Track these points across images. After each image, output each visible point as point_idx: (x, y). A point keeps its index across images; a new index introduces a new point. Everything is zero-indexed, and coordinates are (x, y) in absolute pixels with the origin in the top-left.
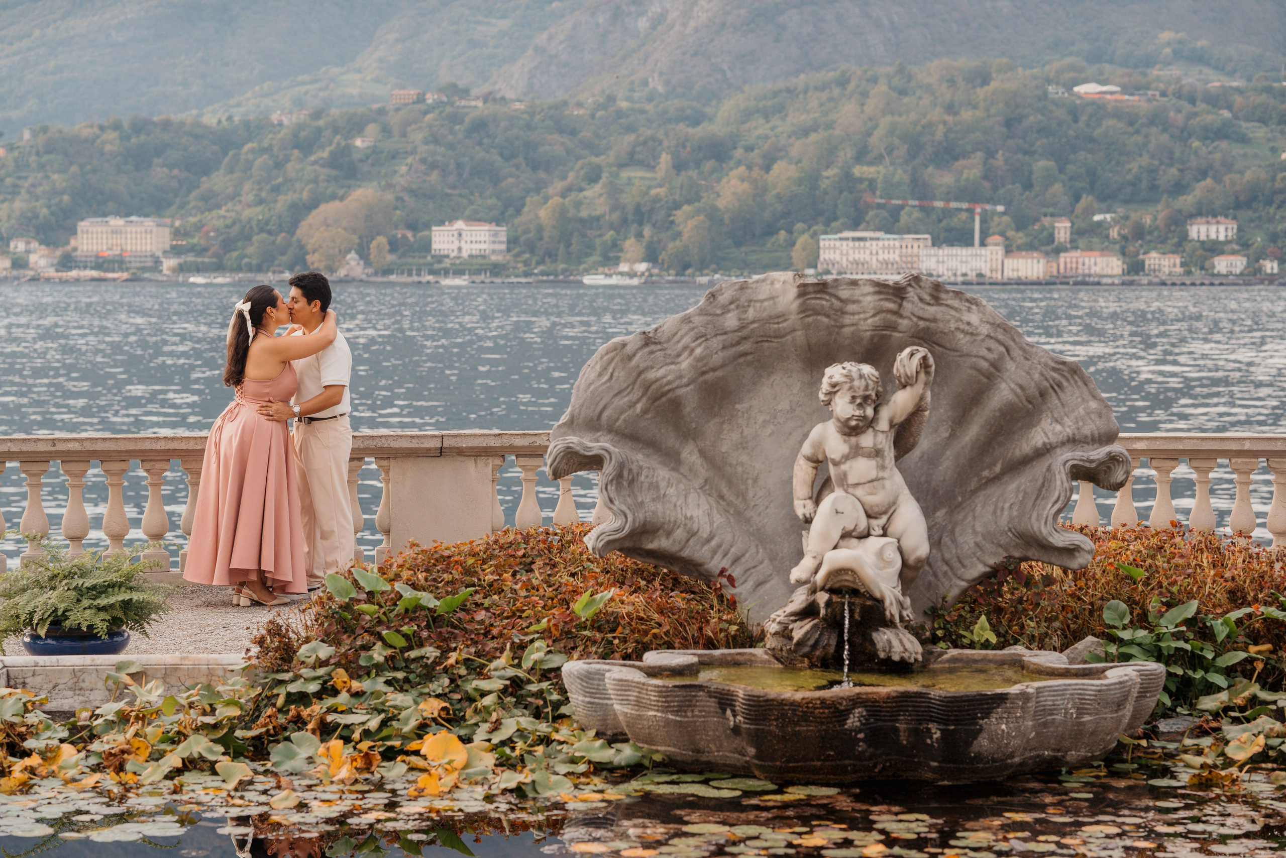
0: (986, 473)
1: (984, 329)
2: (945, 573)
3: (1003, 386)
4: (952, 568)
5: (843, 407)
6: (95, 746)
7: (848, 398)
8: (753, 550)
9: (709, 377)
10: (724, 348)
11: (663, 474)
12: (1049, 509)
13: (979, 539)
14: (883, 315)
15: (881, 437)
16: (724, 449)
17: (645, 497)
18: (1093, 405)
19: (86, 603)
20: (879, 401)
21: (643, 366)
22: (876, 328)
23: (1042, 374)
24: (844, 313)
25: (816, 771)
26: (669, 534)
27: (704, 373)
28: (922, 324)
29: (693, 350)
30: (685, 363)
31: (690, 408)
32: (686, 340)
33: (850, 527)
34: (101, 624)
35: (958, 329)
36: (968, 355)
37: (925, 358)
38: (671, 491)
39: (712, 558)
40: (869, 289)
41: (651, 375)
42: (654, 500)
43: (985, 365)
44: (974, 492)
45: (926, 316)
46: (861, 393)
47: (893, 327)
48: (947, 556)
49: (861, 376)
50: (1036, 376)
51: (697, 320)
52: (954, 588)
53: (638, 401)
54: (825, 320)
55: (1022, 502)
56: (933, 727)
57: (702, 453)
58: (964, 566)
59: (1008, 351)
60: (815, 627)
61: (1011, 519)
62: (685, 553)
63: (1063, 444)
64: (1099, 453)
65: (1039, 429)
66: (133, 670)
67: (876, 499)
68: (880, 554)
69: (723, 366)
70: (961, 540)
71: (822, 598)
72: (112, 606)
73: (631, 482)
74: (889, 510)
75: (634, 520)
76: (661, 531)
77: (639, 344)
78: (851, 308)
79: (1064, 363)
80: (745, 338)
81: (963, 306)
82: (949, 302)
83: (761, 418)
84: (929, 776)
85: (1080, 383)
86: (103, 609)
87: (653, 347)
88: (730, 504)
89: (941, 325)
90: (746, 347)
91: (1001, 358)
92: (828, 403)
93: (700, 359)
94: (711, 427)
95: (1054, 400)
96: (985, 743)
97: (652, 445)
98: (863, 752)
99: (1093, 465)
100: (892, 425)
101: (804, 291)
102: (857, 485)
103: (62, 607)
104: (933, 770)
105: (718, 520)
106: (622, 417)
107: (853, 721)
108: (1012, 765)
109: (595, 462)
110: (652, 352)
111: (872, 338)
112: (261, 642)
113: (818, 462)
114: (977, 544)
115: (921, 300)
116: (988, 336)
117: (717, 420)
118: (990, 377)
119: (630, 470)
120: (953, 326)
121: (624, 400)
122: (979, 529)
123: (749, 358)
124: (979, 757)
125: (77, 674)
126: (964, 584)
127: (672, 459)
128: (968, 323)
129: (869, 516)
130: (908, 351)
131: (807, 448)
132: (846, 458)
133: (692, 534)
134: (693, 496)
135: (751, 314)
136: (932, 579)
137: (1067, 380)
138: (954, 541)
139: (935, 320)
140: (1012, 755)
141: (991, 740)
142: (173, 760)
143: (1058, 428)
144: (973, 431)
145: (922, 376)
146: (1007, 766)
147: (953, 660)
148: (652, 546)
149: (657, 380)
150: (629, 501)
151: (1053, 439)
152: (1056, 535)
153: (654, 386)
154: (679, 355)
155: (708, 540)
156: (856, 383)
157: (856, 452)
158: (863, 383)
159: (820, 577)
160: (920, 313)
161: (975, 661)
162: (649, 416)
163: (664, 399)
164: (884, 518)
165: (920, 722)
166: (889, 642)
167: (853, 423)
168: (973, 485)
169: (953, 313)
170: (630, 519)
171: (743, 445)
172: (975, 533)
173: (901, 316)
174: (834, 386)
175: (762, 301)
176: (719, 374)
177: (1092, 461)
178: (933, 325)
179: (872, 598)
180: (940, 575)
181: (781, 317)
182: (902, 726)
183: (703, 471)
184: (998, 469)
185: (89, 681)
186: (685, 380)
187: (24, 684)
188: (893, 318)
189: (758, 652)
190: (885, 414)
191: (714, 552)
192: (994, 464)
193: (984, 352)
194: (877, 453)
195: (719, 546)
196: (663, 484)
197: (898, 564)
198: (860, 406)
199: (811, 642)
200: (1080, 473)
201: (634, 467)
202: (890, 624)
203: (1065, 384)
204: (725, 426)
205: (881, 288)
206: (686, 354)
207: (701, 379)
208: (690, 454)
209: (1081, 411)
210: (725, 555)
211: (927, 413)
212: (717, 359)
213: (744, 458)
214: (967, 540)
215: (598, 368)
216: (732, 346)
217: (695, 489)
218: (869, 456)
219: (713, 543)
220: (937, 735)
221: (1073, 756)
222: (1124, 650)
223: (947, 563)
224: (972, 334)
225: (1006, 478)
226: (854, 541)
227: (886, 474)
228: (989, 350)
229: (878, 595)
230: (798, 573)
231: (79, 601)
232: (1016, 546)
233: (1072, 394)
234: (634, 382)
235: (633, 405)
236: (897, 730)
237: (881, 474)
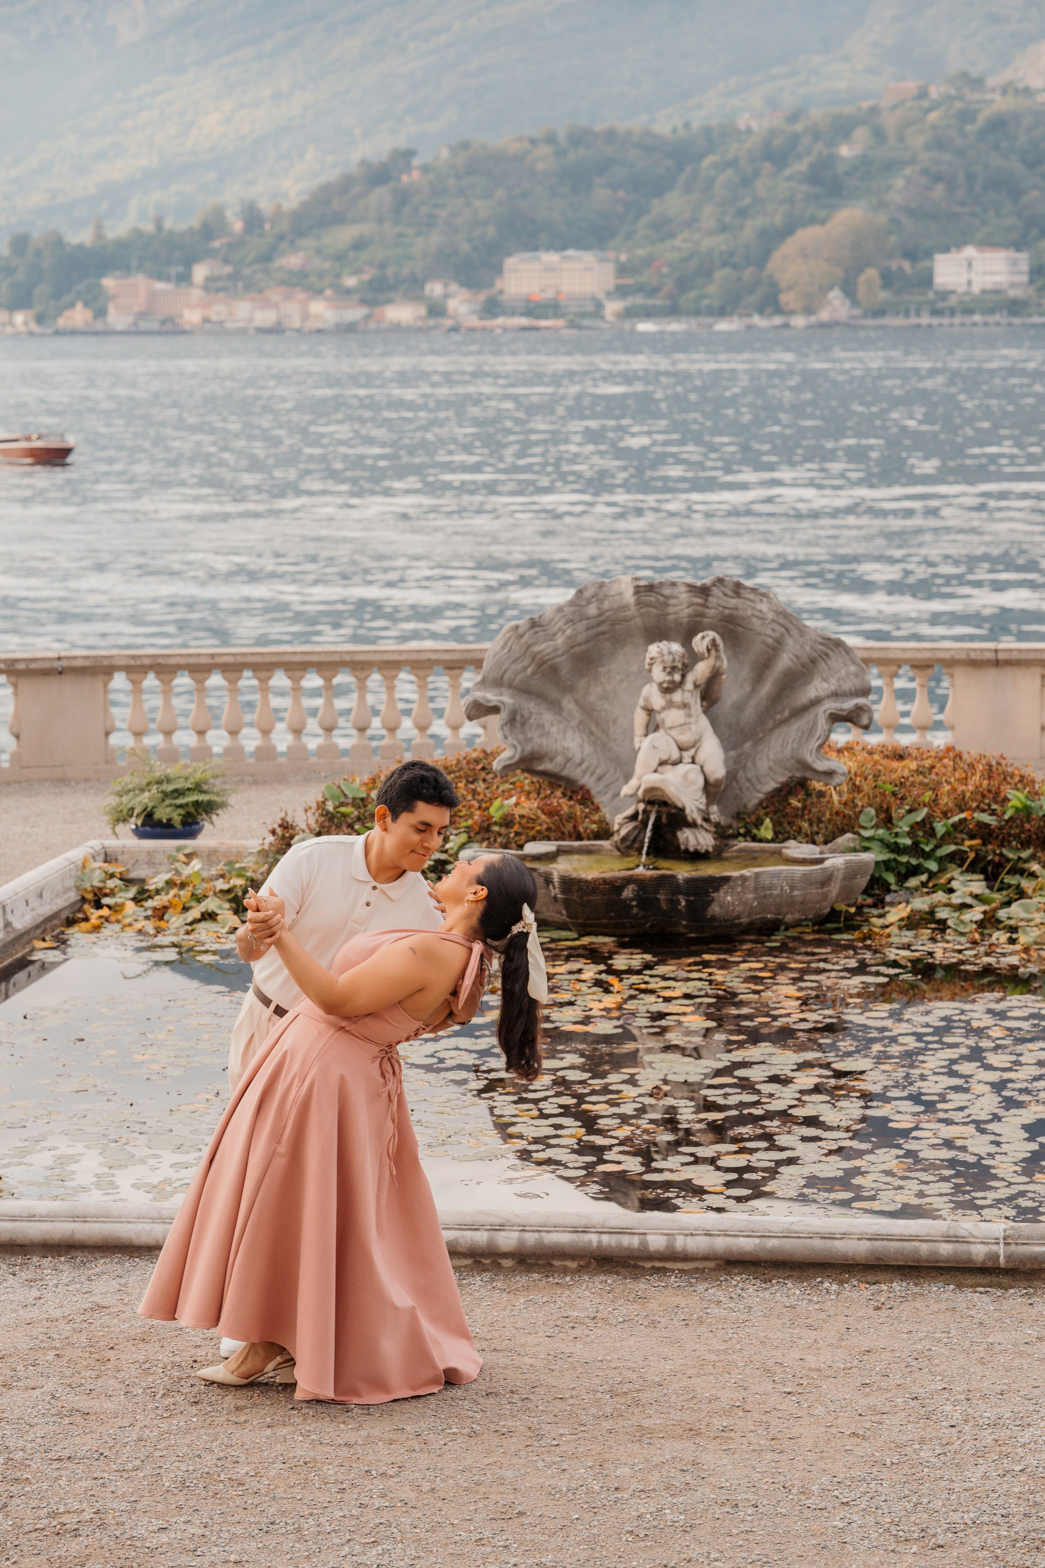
0: (778, 717)
1: (770, 616)
2: (748, 789)
3: (785, 656)
4: (752, 785)
5: (659, 674)
6: (150, 903)
7: (661, 668)
8: (612, 771)
9: (577, 649)
10: (587, 629)
11: (548, 717)
12: (814, 744)
13: (771, 764)
14: (693, 607)
15: (687, 695)
16: (592, 699)
17: (533, 734)
18: (853, 668)
19: (167, 802)
20: (686, 669)
21: (530, 642)
22: (690, 616)
23: (812, 647)
24: (667, 605)
25: (605, 926)
26: (552, 760)
27: (573, 647)
28: (727, 612)
29: (564, 631)
30: (560, 640)
31: (564, 672)
32: (560, 624)
33: (665, 758)
34: (177, 819)
35: (753, 615)
36: (759, 634)
37: (714, 640)
38: (554, 729)
39: (583, 776)
40: (683, 589)
41: (536, 649)
42: (540, 736)
43: (770, 641)
44: (771, 730)
45: (730, 605)
46: (669, 664)
47: (703, 615)
48: (749, 776)
49: (670, 653)
50: (808, 649)
51: (567, 610)
52: (754, 799)
53: (529, 666)
54: (654, 610)
55: (800, 738)
56: (681, 897)
57: (577, 702)
58: (761, 783)
59: (787, 630)
60: (635, 828)
61: (793, 750)
62: (565, 773)
63: (829, 697)
64: (849, 704)
65: (812, 686)
66: (187, 851)
67: (685, 738)
68: (685, 776)
69: (587, 641)
70: (759, 764)
71: (642, 806)
72: (187, 804)
73: (523, 724)
74: (695, 744)
75: (523, 751)
76: (546, 759)
77: (528, 626)
78: (672, 601)
79: (829, 639)
80: (603, 622)
81: (757, 598)
82: (747, 596)
83: (618, 678)
84: (683, 930)
85: (843, 653)
86: (181, 806)
87: (537, 629)
88: (597, 738)
89: (741, 612)
90: (604, 628)
91: (782, 635)
92: (650, 671)
93: (570, 637)
94: (582, 683)
95: (822, 666)
96: (717, 909)
97: (541, 697)
98: (636, 915)
99: (845, 713)
100: (696, 686)
101: (638, 590)
102: (671, 728)
103: (151, 805)
104: (684, 926)
105: (588, 749)
106: (519, 677)
107: (628, 893)
108: (741, 924)
109: (495, 710)
110: (536, 633)
111: (689, 622)
112: (273, 832)
113: (650, 711)
114: (770, 768)
115: (725, 595)
116: (773, 621)
117: (586, 679)
118: (775, 649)
119: (522, 716)
120: (749, 612)
121: (518, 666)
122: (772, 756)
123: (607, 635)
124: (713, 918)
125: (150, 853)
126: (761, 796)
127: (556, 706)
128: (760, 611)
129: (681, 749)
130: (700, 635)
131: (641, 702)
132: (664, 709)
133: (568, 760)
134: (570, 733)
135: (606, 605)
136: (737, 792)
137: (833, 650)
138: (754, 765)
139: (736, 609)
140: (738, 917)
141: (721, 907)
142: (195, 913)
143: (825, 685)
144: (767, 688)
145: (713, 652)
146: (736, 925)
147: (741, 850)
148: (541, 767)
149: (539, 652)
150: (521, 737)
151: (822, 694)
152: (818, 763)
153: (538, 657)
154: (555, 634)
155: (580, 764)
156: (666, 658)
157: (670, 705)
158: (671, 657)
159: (640, 793)
160: (725, 604)
161: (756, 851)
162: (537, 676)
163: (545, 666)
164: (692, 752)
165: (674, 894)
166: (687, 838)
167: (665, 685)
168: (770, 724)
169: (750, 603)
170: (519, 750)
171: (605, 697)
172: (769, 759)
173: (707, 607)
174: (652, 659)
175: (613, 596)
176: (583, 647)
177: (843, 710)
178: (735, 612)
179: (676, 807)
180: (744, 789)
181: (625, 607)
182: (661, 897)
183: (578, 715)
184: (786, 713)
185: (159, 858)
186: (560, 652)
187: (116, 860)
188: (701, 609)
189: (606, 844)
190: (690, 678)
191: (585, 772)
192: (781, 712)
193: (769, 632)
194: (685, 706)
195: (588, 768)
196: (547, 725)
197: (701, 782)
198: (670, 673)
199: (632, 838)
200: (836, 718)
201: (526, 713)
202: (693, 825)
203: (831, 653)
204: (592, 683)
205: (691, 588)
206: (560, 634)
207: (572, 651)
208: (568, 703)
209: (843, 673)
210: (592, 774)
211: (724, 677)
212: (581, 637)
213: (606, 706)
214: (763, 764)
215: (502, 643)
216: (593, 627)
217: (572, 728)
218: (679, 707)
219: (584, 766)
220: (683, 903)
221: (789, 918)
222: (866, 844)
223: (749, 780)
224: (762, 619)
225: (793, 720)
226: (669, 767)
227: (692, 720)
228: (773, 630)
229: (680, 805)
230: (626, 790)
231: (163, 800)
232: (797, 769)
233: (836, 661)
234: (525, 654)
235: (525, 669)
236: (658, 900)
237: (688, 720)
